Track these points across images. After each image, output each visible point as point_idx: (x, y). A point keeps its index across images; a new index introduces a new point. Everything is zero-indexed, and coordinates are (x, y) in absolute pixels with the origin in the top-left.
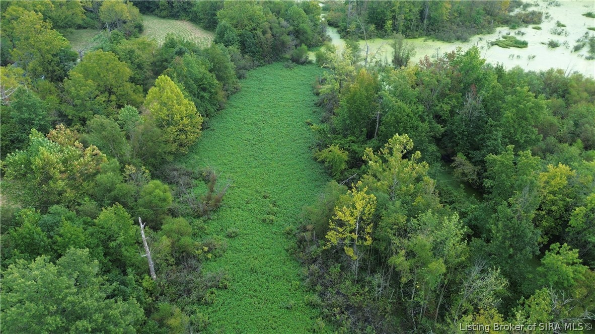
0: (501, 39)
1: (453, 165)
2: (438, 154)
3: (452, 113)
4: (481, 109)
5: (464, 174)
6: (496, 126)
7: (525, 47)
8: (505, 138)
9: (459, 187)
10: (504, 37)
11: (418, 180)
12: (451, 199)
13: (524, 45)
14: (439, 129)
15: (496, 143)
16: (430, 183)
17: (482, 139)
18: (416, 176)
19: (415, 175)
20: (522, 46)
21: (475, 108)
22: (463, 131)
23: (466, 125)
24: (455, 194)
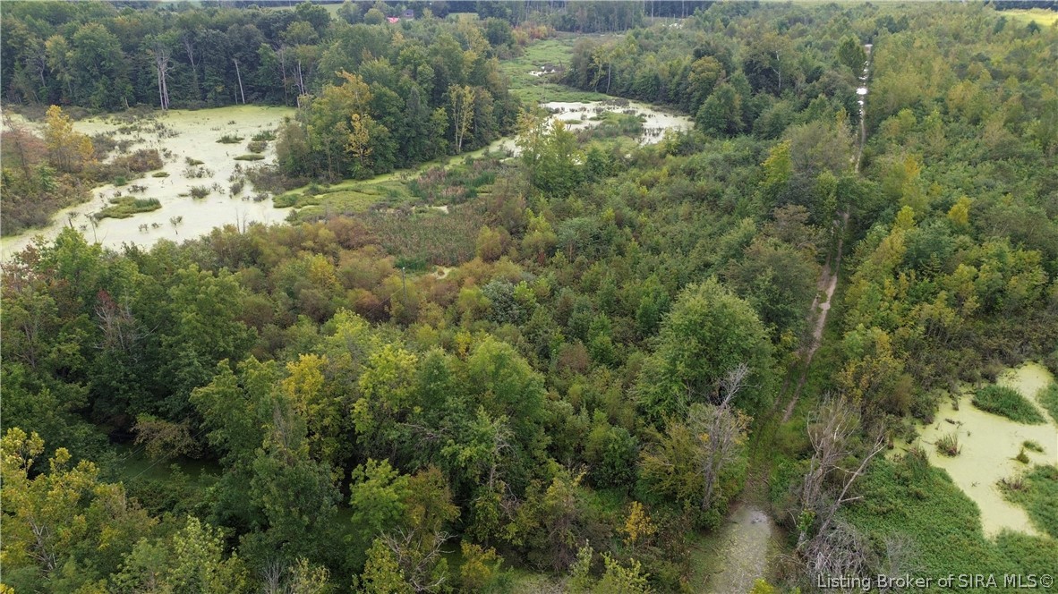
0: (110, 206)
1: (139, 440)
2: (101, 436)
3: (86, 353)
4: (137, 326)
5: (166, 446)
6: (178, 343)
7: (157, 208)
8: (204, 354)
9: (171, 471)
10: (113, 202)
11: (86, 499)
12: (167, 500)
13: (155, 206)
14: (77, 392)
15: (192, 368)
16: (114, 492)
17: (167, 373)
18: (78, 495)
19: (74, 495)
20: (151, 207)
21: (125, 329)
22: (126, 375)
23: (126, 363)
24: (170, 486)
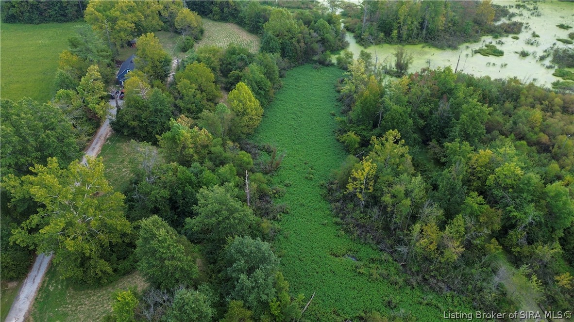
0: (485, 48)
1: (428, 147)
3: (431, 112)
4: (449, 111)
5: (435, 154)
7: (501, 56)
9: (430, 161)
10: (486, 46)
11: (402, 156)
12: (424, 169)
13: (501, 54)
14: (421, 123)
16: (409, 158)
17: (448, 131)
18: (401, 154)
20: (498, 55)
22: (437, 125)
23: (439, 121)
24: (428, 166)
